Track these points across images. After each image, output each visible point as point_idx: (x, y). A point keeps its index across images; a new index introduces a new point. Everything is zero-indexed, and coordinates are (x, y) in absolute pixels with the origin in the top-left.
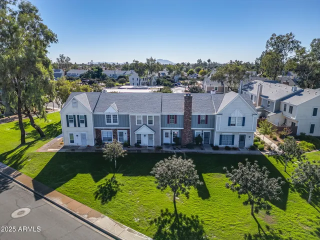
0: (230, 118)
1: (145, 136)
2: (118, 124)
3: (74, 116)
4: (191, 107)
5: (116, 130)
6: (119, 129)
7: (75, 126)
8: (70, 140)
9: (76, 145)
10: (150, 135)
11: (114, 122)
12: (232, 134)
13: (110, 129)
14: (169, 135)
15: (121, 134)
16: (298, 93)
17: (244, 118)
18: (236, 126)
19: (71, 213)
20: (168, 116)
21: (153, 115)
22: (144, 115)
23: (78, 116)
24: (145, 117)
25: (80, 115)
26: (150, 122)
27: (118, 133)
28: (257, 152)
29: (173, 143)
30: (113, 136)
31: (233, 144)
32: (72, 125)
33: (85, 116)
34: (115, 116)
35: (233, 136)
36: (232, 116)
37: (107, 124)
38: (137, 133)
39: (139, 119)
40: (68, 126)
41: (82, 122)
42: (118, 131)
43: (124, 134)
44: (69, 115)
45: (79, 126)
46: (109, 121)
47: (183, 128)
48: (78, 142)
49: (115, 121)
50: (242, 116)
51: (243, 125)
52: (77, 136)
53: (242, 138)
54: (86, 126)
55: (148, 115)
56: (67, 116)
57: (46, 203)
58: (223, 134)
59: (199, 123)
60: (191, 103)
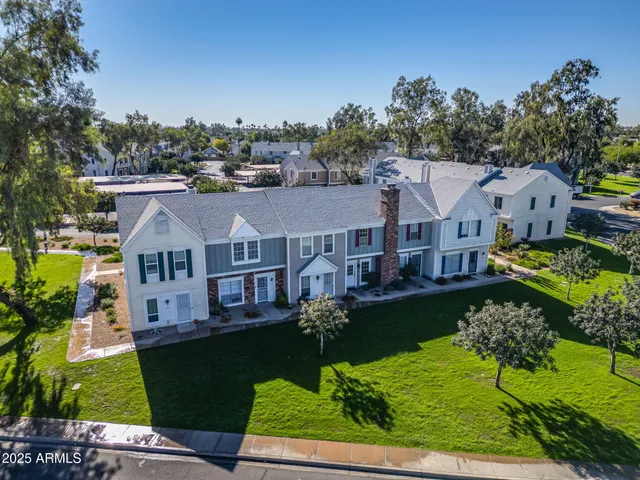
0: (461, 224)
1: (318, 277)
2: (258, 260)
3: (160, 255)
4: (397, 210)
5: (251, 274)
6: (257, 273)
7: (162, 278)
8: (146, 315)
9: (164, 324)
10: (328, 276)
11: (250, 258)
12: (459, 252)
13: (239, 275)
14: (355, 269)
15: (263, 282)
16: (496, 176)
17: (480, 222)
18: (469, 238)
19: (350, 469)
20: (357, 231)
21: (333, 232)
22: (317, 234)
23: (170, 254)
24: (317, 239)
25: (175, 250)
26: (328, 249)
27: (256, 281)
28: (497, 279)
29: (361, 284)
30: (245, 288)
31: (460, 270)
32: (153, 277)
33: (189, 252)
34: (252, 244)
35: (461, 255)
36: (464, 220)
37: (234, 264)
38: (304, 273)
39: (308, 244)
40: (144, 280)
41: (180, 266)
42: (256, 276)
43: (269, 282)
44: (146, 253)
45: (172, 277)
46: (240, 257)
47: (382, 253)
48: (169, 316)
49: (253, 255)
50: (477, 219)
51: (478, 234)
52: (167, 302)
53: (473, 257)
54: (190, 275)
55: (323, 233)
56: (141, 257)
57: (267, 469)
58: (447, 254)
59: (408, 239)
60: (398, 201)
